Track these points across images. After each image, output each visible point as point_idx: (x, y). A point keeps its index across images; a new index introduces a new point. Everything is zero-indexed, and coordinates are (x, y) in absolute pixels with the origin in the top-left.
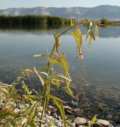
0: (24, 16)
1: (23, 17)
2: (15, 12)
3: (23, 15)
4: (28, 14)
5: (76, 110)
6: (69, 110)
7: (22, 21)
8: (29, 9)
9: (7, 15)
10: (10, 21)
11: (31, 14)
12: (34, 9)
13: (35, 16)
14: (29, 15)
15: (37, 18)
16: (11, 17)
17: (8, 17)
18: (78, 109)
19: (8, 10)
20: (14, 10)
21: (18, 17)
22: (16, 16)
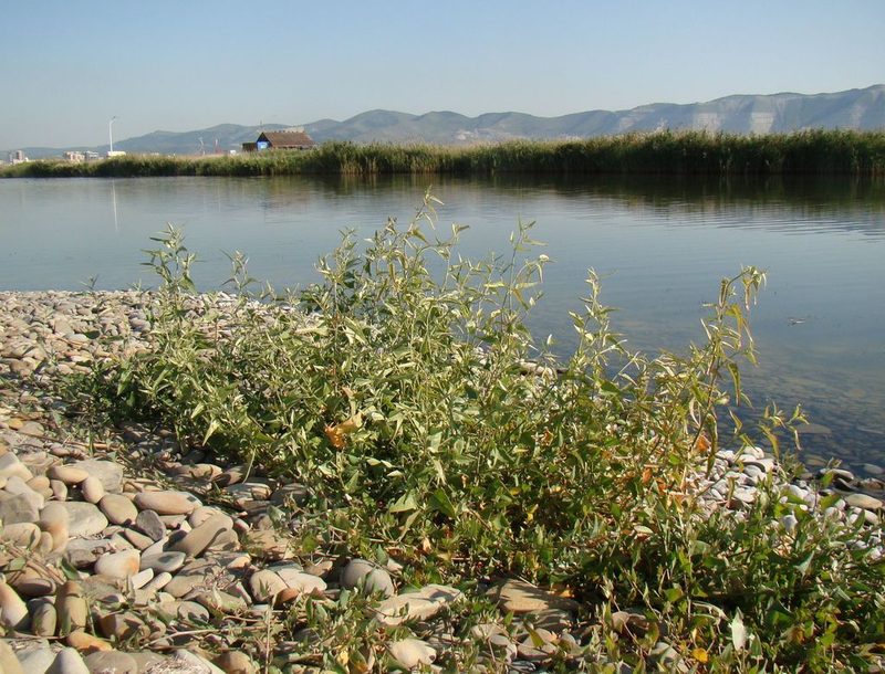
0: (796, 139)
1: (789, 141)
2: (754, 115)
3: (790, 134)
4: (817, 127)
5: (867, 481)
6: (848, 480)
7: (781, 160)
8: (821, 98)
9: (712, 135)
10: (725, 163)
11: (828, 127)
12: (848, 99)
13: (849, 136)
14: (820, 132)
15: (861, 147)
16: (732, 144)
17: (714, 143)
18: (874, 480)
19: (715, 106)
20: (749, 104)
21: (766, 141)
22: (757, 136)
